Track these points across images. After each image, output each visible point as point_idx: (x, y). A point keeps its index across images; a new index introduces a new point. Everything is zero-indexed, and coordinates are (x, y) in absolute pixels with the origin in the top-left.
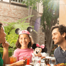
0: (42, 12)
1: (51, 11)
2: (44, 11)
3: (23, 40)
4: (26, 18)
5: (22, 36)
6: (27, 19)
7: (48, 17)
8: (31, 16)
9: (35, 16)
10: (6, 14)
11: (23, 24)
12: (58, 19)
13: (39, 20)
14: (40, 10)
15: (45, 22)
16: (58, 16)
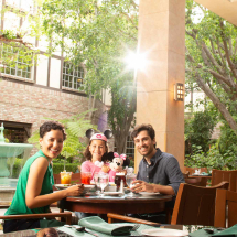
0: (110, 104)
1: (125, 102)
2: (113, 102)
3: (97, 149)
4: (85, 113)
5: (96, 143)
6: (87, 115)
7: (120, 112)
8: (92, 110)
9: (100, 110)
10: (54, 106)
11: (81, 121)
12: (135, 115)
13: (105, 117)
14: (108, 100)
15: (115, 120)
16: (135, 110)
